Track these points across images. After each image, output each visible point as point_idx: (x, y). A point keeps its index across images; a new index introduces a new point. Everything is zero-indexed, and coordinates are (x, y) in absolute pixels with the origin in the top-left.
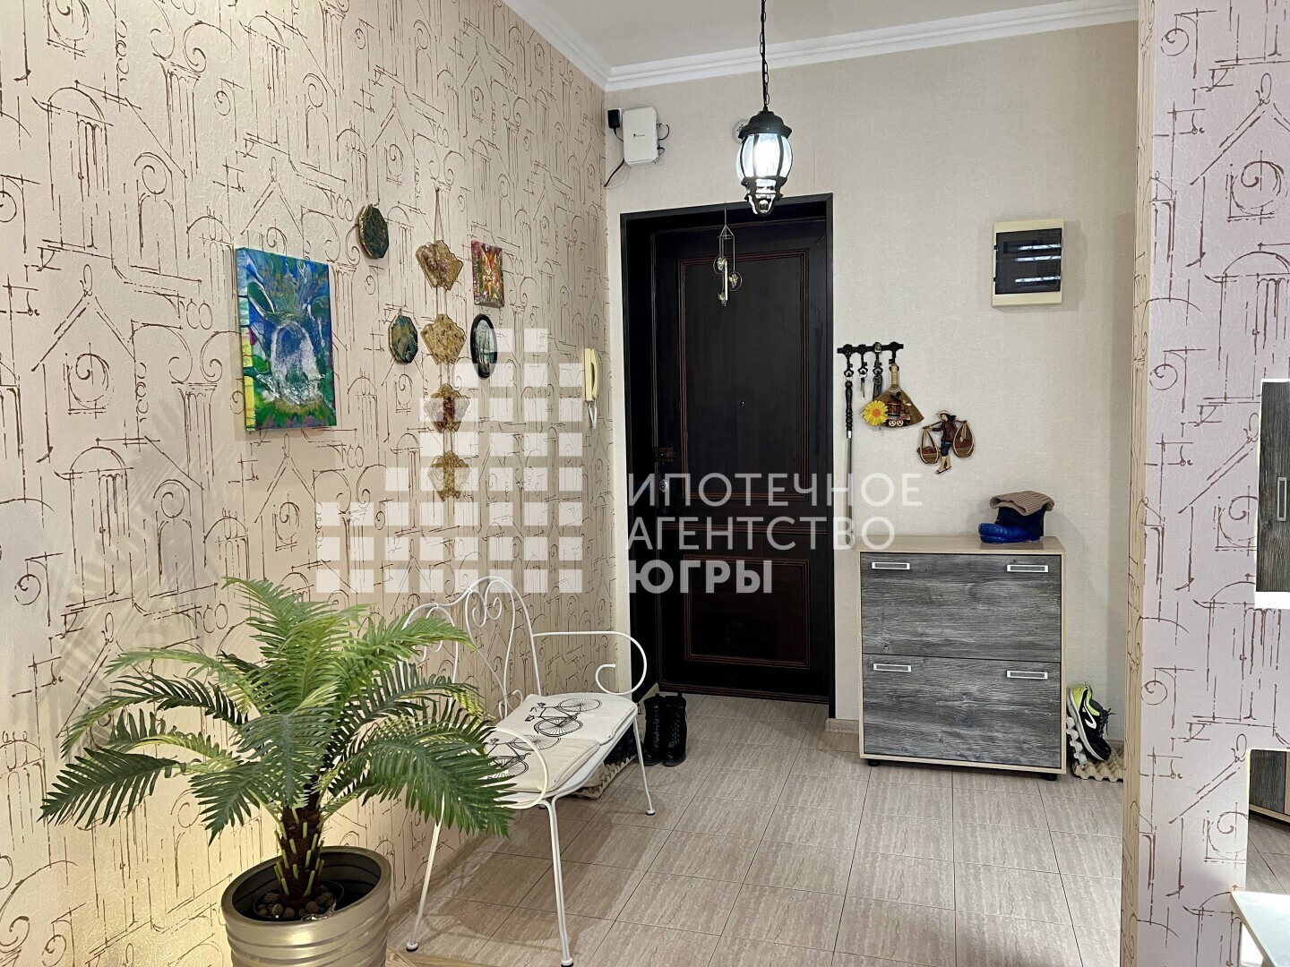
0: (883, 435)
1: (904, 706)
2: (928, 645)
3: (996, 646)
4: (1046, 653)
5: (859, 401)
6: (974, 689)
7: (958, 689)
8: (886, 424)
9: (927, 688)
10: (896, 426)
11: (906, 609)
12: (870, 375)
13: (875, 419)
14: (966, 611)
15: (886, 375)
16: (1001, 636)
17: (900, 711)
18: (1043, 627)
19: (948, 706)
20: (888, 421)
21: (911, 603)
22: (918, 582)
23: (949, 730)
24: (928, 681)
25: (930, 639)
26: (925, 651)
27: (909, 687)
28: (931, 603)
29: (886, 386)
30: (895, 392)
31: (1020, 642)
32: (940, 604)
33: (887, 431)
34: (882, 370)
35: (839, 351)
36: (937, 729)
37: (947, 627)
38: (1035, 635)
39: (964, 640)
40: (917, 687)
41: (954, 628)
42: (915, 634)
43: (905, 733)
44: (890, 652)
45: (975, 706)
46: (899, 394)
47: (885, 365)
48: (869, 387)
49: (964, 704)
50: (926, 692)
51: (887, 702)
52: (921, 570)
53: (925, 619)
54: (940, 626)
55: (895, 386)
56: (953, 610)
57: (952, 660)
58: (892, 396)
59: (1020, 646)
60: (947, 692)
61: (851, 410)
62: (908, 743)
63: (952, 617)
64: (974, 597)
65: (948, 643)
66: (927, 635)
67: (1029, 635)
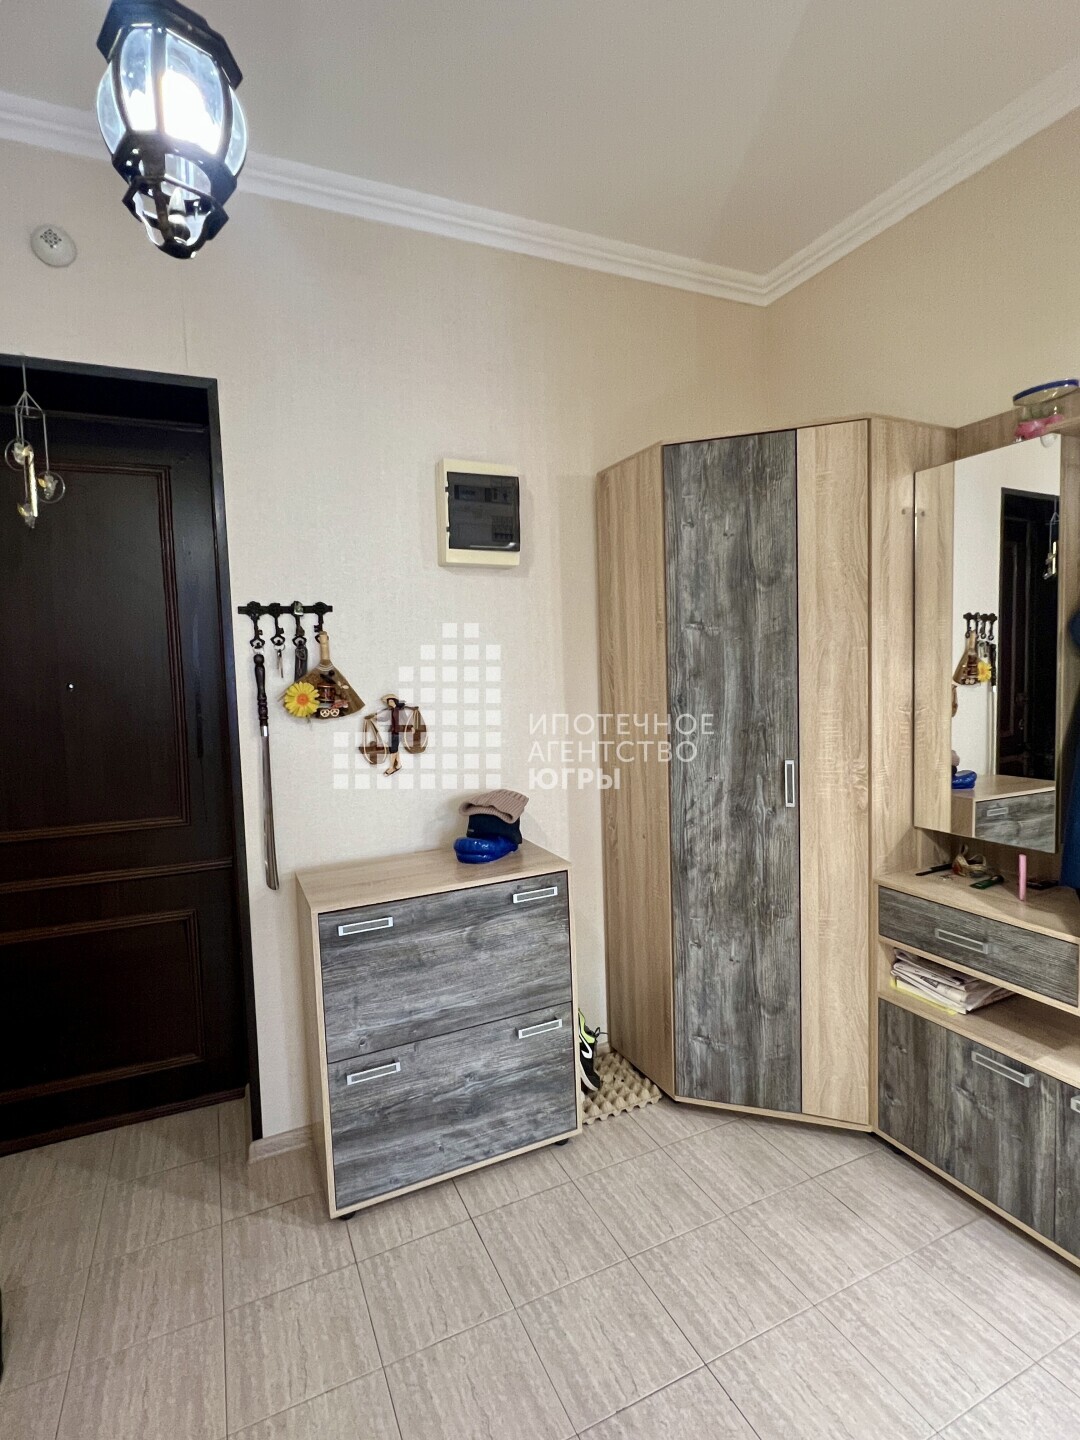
0: (311, 729)
1: (392, 1119)
2: (419, 1024)
3: (502, 1002)
4: (557, 994)
5: (274, 684)
6: (477, 1066)
7: (459, 1072)
8: (317, 715)
9: (421, 1084)
10: (330, 716)
11: (387, 982)
12: (289, 647)
13: (302, 708)
14: (467, 966)
15: (311, 646)
16: (508, 987)
17: (386, 1128)
18: (552, 962)
19: (448, 1100)
20: (319, 710)
21: (394, 973)
22: (403, 941)
23: (450, 1130)
24: (422, 1075)
25: (420, 1016)
26: (417, 1033)
27: (394, 1091)
28: (420, 965)
29: (312, 661)
30: (325, 670)
31: (528, 989)
32: (433, 964)
33: (316, 724)
34: (305, 640)
35: (241, 610)
36: (435, 1135)
37: (442, 993)
38: (544, 975)
39: (464, 1004)
40: (407, 1087)
41: (453, 992)
42: (402, 1014)
43: (395, 1157)
44: (368, 1050)
45: (480, 1086)
46: (332, 673)
47: (310, 634)
48: (289, 664)
49: (466, 1091)
50: (419, 1090)
51: (365, 1122)
52: (406, 923)
53: (413, 990)
54: (434, 994)
55: (325, 662)
56: (450, 967)
57: (451, 1035)
58: (322, 676)
59: (529, 993)
60: (445, 1081)
61: (265, 696)
62: (398, 1171)
63: (448, 978)
64: (474, 944)
65: (445, 1014)
66: (417, 1011)
67: (539, 975)
